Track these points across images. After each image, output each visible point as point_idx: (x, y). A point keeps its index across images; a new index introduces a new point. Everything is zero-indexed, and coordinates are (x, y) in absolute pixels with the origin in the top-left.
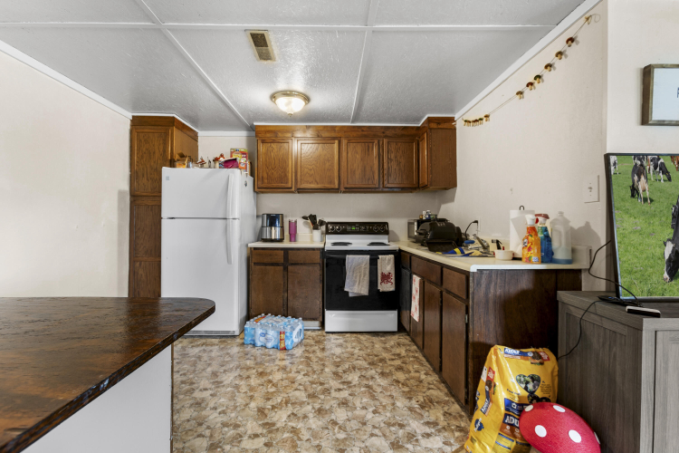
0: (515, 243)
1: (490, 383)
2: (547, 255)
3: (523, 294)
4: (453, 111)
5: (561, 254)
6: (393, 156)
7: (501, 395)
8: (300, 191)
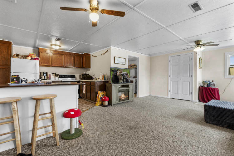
0: (101, 78)
1: (98, 96)
2: (105, 79)
3: (102, 85)
4: (90, 53)
5: (106, 79)
6: (77, 60)
7: (100, 97)
8: (53, 66)
